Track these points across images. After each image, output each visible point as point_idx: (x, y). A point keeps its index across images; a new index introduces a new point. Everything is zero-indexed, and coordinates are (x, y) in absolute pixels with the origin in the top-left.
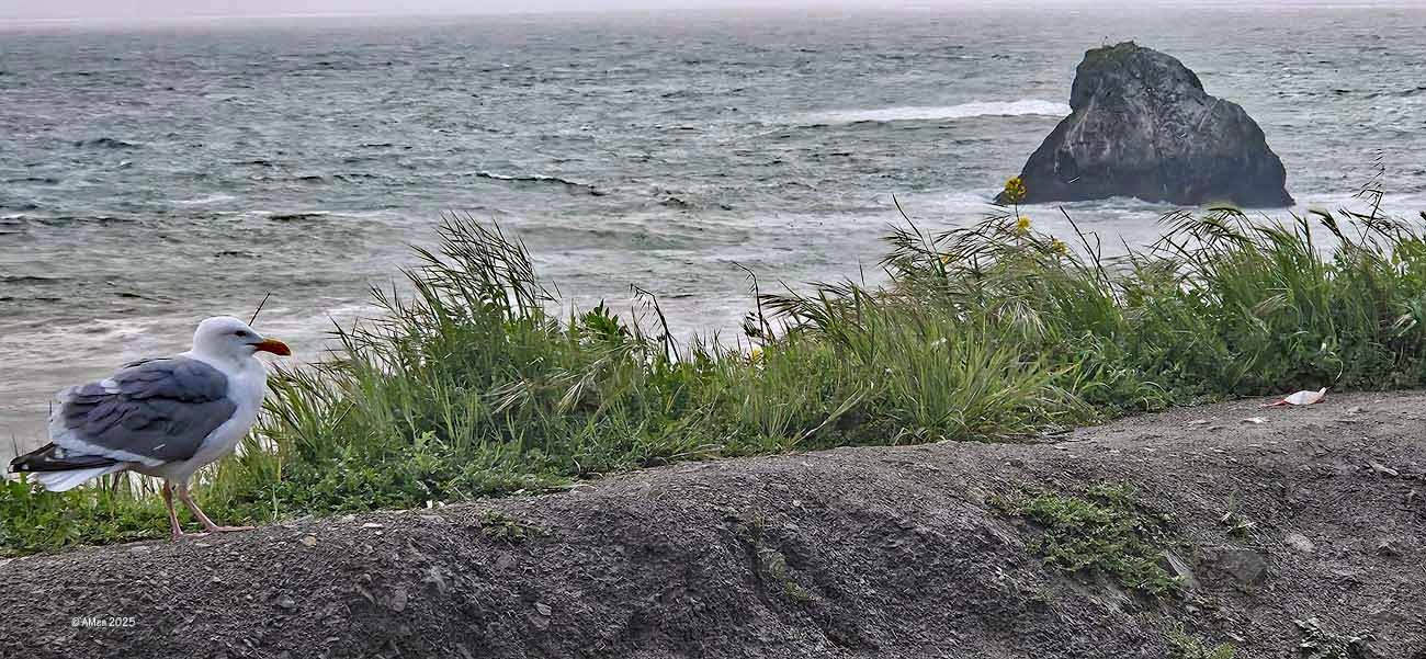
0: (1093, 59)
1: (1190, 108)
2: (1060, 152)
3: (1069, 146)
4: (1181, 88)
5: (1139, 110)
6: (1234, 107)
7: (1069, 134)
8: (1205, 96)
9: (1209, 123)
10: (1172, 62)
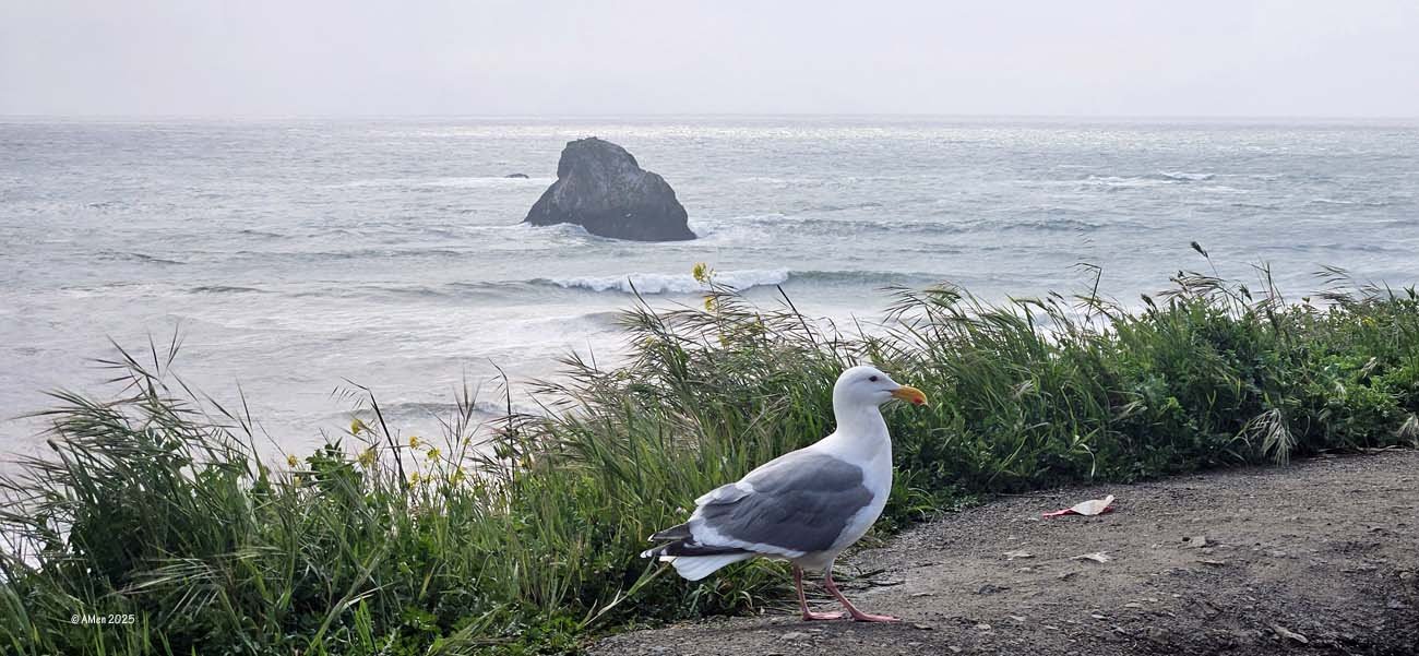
0: (571, 147)
1: (631, 177)
2: (551, 203)
3: (556, 199)
4: (625, 165)
5: (599, 178)
6: (656, 176)
7: (557, 192)
8: (640, 170)
9: (641, 186)
10: (620, 149)
